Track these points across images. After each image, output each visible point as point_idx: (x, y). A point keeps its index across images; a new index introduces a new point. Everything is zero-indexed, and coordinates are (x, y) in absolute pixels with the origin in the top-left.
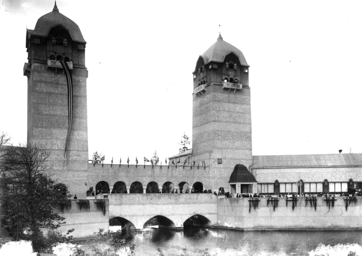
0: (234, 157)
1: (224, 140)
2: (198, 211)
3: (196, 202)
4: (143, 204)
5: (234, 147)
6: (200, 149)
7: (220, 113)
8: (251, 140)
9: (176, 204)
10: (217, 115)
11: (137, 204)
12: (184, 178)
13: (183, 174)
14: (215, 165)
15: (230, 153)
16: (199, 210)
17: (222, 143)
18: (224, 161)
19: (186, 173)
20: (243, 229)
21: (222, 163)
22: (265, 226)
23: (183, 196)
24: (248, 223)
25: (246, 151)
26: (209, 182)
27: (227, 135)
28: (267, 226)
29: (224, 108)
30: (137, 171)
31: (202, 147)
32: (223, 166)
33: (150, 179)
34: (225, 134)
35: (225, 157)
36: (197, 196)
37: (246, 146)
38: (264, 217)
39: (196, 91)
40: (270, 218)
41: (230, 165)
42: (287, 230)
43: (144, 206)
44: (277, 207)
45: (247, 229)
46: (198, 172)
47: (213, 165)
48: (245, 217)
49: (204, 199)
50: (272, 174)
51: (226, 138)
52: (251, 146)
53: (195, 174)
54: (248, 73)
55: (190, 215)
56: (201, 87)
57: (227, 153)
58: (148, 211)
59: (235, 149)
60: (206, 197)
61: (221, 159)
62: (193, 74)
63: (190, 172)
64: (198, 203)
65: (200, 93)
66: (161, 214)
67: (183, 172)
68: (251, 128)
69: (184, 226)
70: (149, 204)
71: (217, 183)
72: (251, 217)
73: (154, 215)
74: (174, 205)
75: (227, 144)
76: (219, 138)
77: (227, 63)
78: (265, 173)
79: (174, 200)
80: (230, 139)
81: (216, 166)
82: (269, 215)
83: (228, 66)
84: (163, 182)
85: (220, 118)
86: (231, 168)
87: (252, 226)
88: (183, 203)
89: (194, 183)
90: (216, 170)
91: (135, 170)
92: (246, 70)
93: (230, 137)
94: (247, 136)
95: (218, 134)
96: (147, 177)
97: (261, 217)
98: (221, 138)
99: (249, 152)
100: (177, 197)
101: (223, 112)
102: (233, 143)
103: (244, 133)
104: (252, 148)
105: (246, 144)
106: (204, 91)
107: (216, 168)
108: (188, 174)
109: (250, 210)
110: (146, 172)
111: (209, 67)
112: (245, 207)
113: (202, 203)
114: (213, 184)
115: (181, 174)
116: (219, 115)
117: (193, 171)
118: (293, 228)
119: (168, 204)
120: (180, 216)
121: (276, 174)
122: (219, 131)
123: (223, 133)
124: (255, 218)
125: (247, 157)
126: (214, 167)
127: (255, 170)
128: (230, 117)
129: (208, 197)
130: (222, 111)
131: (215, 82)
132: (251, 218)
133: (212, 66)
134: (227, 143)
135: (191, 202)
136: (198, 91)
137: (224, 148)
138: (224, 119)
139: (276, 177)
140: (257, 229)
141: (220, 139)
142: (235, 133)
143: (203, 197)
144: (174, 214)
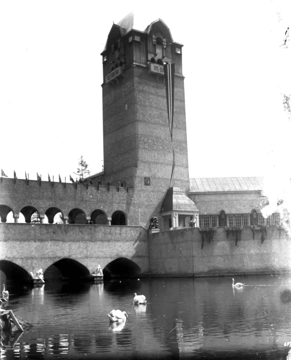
0: (166, 177)
1: (152, 150)
2: (122, 252)
3: (120, 239)
4: (41, 240)
5: (166, 161)
6: (117, 165)
7: (146, 110)
8: (187, 153)
9: (92, 241)
10: (142, 111)
11: (32, 240)
12: (99, 204)
13: (98, 197)
14: (141, 187)
15: (161, 170)
16: (124, 251)
17: (150, 155)
18: (153, 181)
19: (102, 196)
20: (193, 275)
21: (151, 184)
22: (224, 268)
23: (101, 230)
24: (200, 265)
25: (181, 168)
26: (135, 212)
27: (156, 143)
28: (227, 270)
29: (151, 103)
30: (30, 190)
31: (120, 162)
32: (152, 189)
33: (50, 204)
34: (154, 141)
35: (155, 175)
36: (120, 230)
37: (181, 161)
38: (222, 256)
39: (108, 79)
40: (230, 256)
41: (161, 188)
42: (255, 274)
43: (43, 243)
44: (240, 240)
45: (198, 274)
46: (118, 195)
47: (139, 186)
48: (195, 256)
49: (129, 236)
50: (216, 203)
51: (155, 148)
52: (188, 161)
53: (114, 198)
54: (180, 55)
55: (111, 258)
56: (117, 72)
57: (156, 169)
58: (49, 251)
59: (167, 165)
60: (132, 231)
61: (149, 178)
62: (102, 56)
63: (106, 195)
64: (122, 240)
65: (114, 81)
66: (69, 256)
67: (97, 194)
68: (186, 135)
69: (103, 274)
70: (51, 240)
71: (145, 213)
72: (204, 256)
73: (59, 258)
74: (88, 242)
75: (156, 157)
76: (146, 147)
77: (154, 37)
78: (207, 200)
79: (88, 235)
80: (160, 150)
81: (143, 188)
82: (229, 253)
83: (156, 41)
84: (68, 208)
85: (146, 117)
86: (162, 192)
87: (206, 270)
88: (102, 241)
89: (113, 212)
90: (142, 193)
91: (26, 188)
92: (179, 51)
93: (160, 146)
94: (181, 147)
95: (144, 140)
96: (45, 200)
97: (218, 256)
98: (147, 147)
99: (185, 171)
100: (93, 231)
101: (149, 109)
102: (165, 156)
103: (178, 141)
104: (188, 165)
105: (180, 158)
106: (120, 78)
107: (142, 190)
108: (104, 198)
109: (202, 245)
110: (43, 193)
111: (128, 40)
112: (195, 241)
113: (127, 241)
114: (140, 215)
115: (94, 197)
116: (145, 113)
117: (111, 193)
118: (262, 270)
119: (79, 241)
120: (98, 260)
121: (221, 202)
122: (145, 135)
123: (151, 140)
124: (210, 257)
125: (183, 178)
126: (140, 189)
127: (194, 196)
128: (159, 117)
129: (136, 232)
130: (148, 106)
131: (138, 62)
132: (204, 258)
133: (133, 38)
134: (156, 155)
135: (113, 239)
136: (112, 77)
137: (152, 162)
138: (152, 120)
139: (221, 206)
140: (213, 274)
141: (146, 149)
142: (167, 140)
143: (129, 232)
144: (88, 256)
